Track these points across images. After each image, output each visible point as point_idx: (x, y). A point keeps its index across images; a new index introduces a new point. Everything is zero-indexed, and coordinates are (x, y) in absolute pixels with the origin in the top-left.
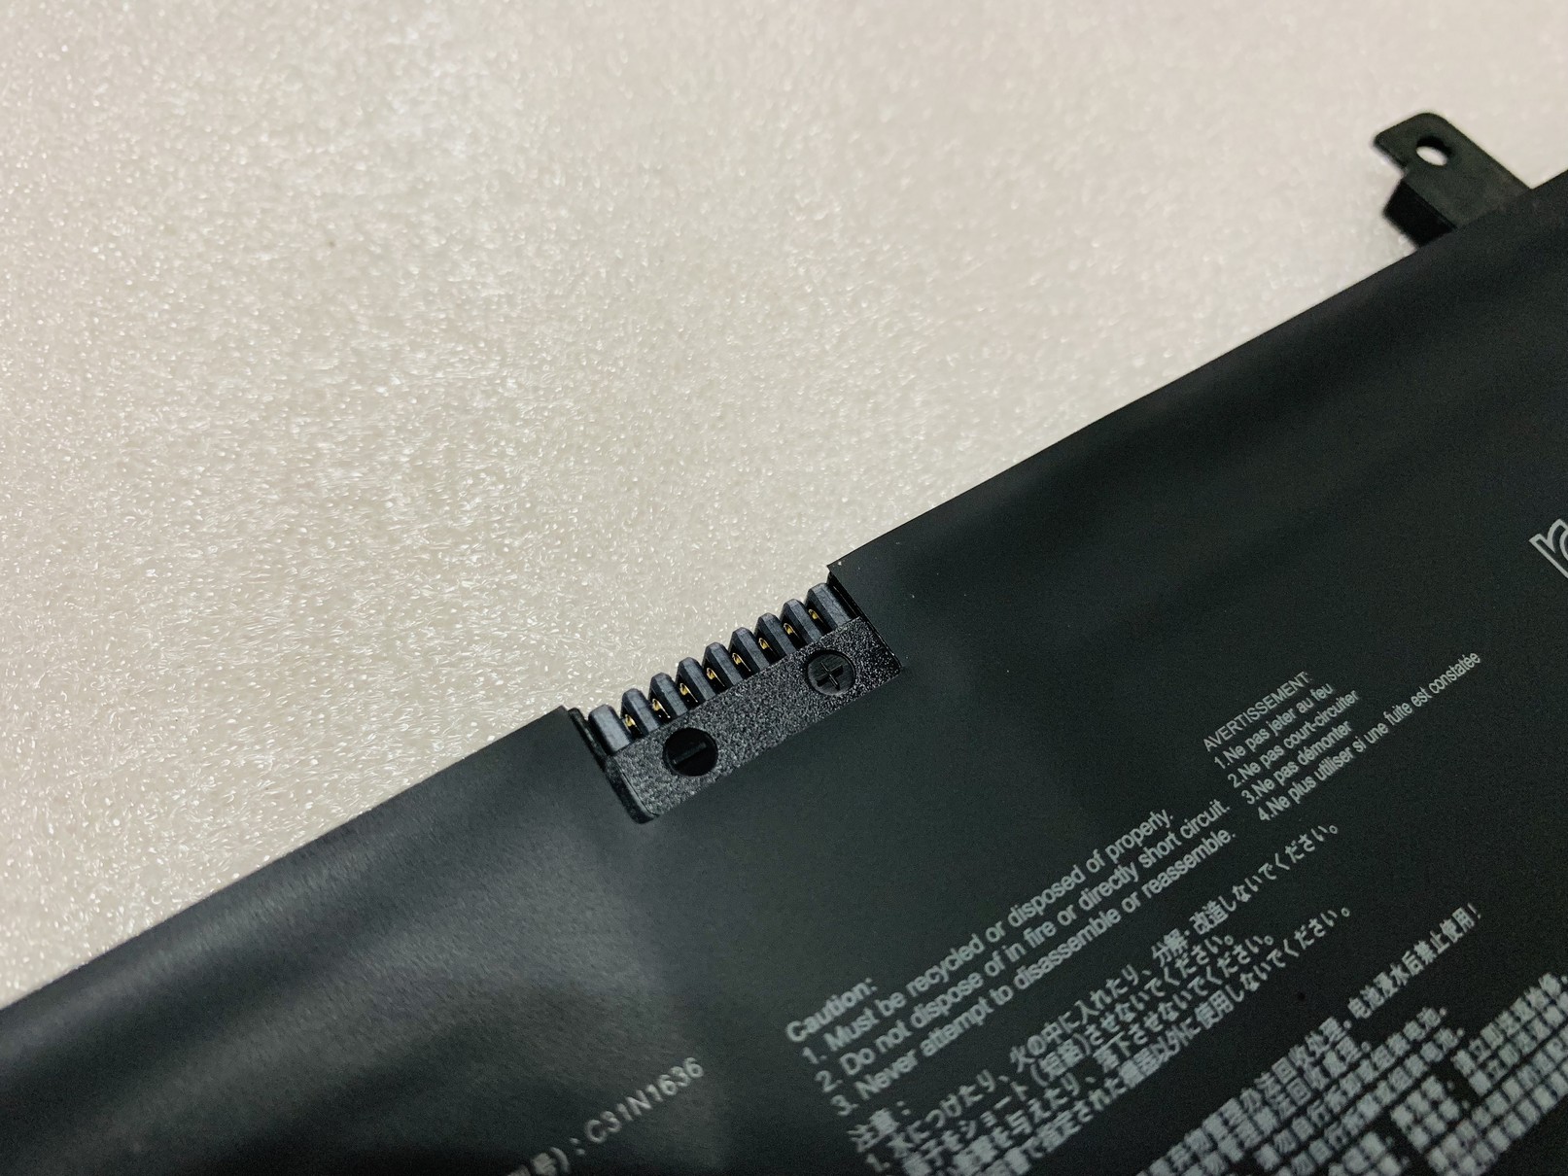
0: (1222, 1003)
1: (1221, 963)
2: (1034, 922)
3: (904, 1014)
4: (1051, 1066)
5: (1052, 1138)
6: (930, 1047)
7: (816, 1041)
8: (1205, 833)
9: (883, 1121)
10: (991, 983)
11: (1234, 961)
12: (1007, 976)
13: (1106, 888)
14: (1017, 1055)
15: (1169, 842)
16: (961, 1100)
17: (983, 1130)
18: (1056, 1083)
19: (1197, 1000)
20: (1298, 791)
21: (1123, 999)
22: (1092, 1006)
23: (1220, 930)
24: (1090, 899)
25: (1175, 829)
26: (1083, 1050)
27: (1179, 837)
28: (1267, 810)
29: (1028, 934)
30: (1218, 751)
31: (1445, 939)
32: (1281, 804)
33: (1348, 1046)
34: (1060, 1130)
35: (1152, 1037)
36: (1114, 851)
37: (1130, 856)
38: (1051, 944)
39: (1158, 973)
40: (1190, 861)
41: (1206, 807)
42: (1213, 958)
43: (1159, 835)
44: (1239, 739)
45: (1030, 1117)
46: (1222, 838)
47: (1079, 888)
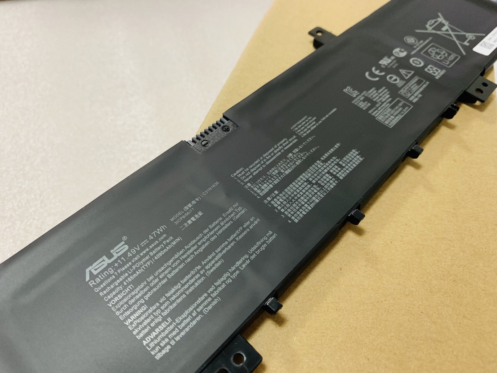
0: (300, 161)
1: (298, 156)
2: (267, 156)
3: (249, 171)
4: (274, 173)
5: (276, 182)
6: (254, 174)
7: (236, 176)
8: (293, 140)
9: (249, 184)
10: (262, 165)
11: (301, 156)
12: (265, 163)
13: (278, 150)
14: (268, 173)
15: (287, 142)
16: (261, 180)
17: (265, 183)
18: (275, 175)
19: (295, 162)
20: (308, 132)
21: (283, 163)
22: (279, 165)
23: (298, 152)
24: (275, 152)
25: (288, 140)
26: (279, 171)
27: (289, 141)
28: (303, 136)
29: (267, 158)
30: (293, 129)
31: (335, 148)
32: (305, 134)
33: (322, 164)
34: (277, 181)
35: (289, 167)
36: (279, 144)
37: (281, 145)
38: (270, 158)
39: (289, 159)
40: (291, 144)
41: (293, 137)
42: (297, 156)
43: (285, 141)
44: (297, 127)
45: (272, 180)
46: (296, 140)
47: (274, 150)
